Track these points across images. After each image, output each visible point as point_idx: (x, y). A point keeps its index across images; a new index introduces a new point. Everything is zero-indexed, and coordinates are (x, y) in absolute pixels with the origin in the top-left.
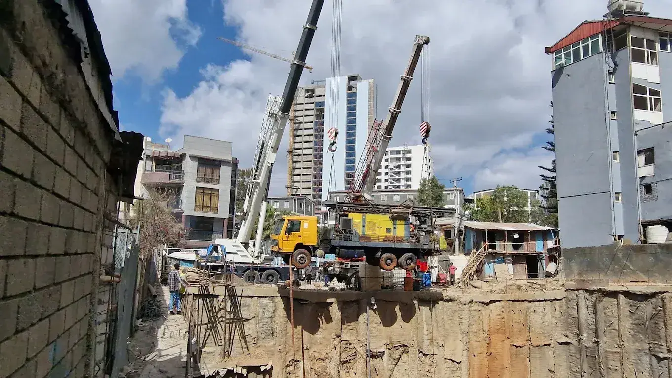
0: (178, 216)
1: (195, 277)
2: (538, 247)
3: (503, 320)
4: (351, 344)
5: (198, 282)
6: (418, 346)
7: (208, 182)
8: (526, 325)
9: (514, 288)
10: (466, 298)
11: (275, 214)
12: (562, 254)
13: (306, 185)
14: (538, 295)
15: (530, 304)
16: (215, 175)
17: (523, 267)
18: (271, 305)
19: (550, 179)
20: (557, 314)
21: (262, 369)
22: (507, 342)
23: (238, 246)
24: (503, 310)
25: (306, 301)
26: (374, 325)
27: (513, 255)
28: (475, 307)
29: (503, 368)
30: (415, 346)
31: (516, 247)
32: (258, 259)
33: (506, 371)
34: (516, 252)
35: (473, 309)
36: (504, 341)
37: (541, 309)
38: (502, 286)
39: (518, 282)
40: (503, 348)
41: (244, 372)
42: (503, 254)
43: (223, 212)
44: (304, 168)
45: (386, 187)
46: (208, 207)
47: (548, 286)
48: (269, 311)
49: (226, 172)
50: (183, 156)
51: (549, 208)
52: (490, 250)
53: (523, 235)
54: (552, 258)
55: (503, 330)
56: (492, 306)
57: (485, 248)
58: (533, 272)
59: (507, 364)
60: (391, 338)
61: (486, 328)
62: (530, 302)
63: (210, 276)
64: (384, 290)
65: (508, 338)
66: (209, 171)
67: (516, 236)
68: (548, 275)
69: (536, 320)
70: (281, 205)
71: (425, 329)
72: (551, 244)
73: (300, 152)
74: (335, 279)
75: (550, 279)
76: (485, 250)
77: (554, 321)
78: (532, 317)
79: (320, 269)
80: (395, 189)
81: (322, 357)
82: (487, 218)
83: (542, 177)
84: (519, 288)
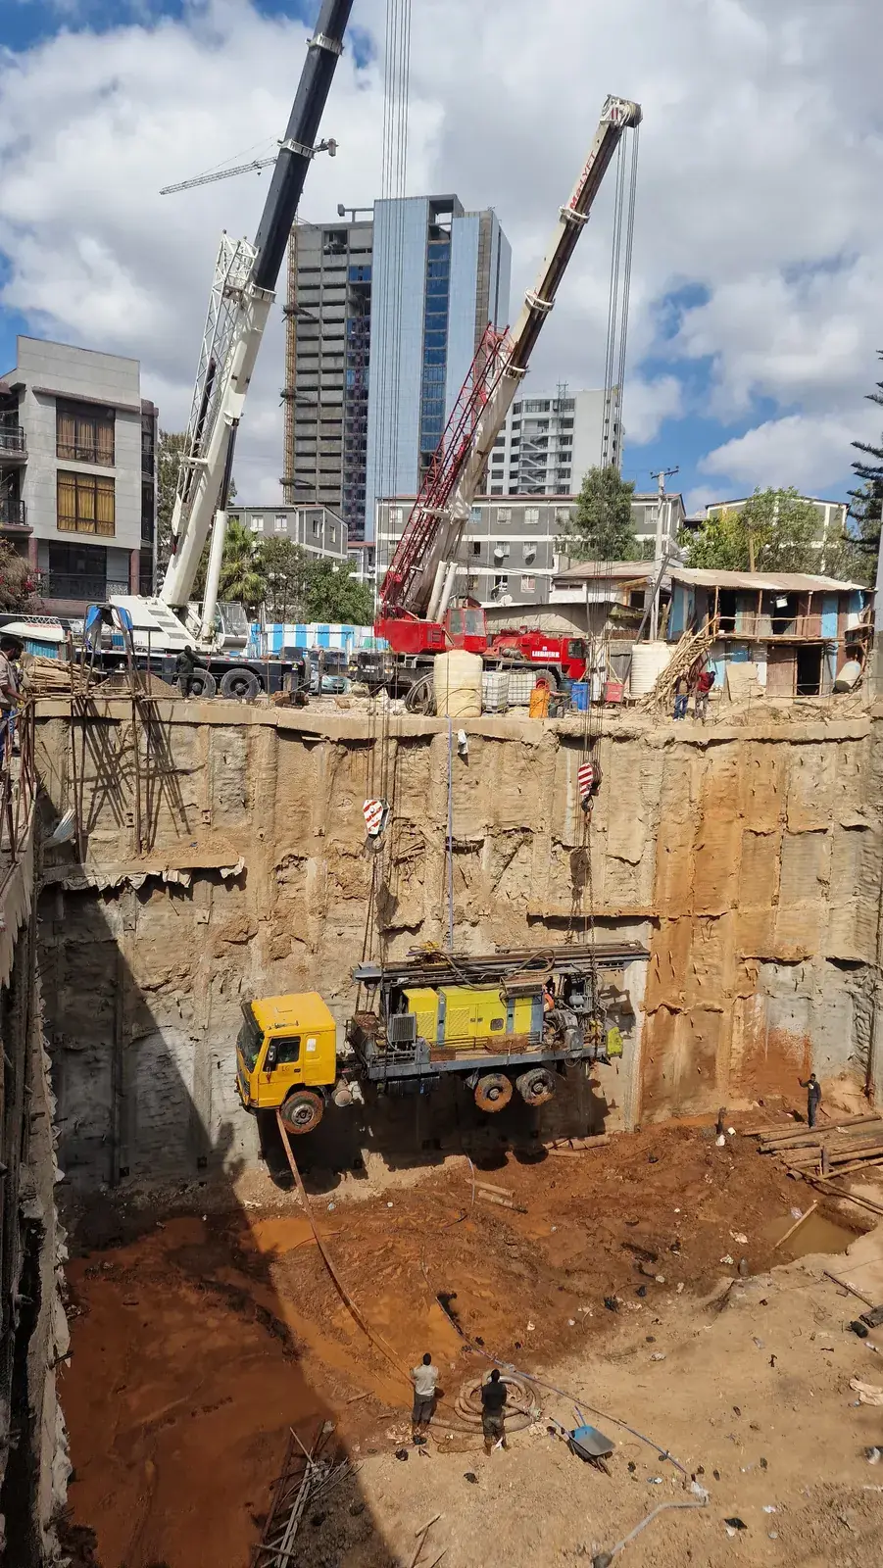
0: (19, 541)
1: (63, 678)
2: (828, 627)
3: (734, 780)
4: (413, 826)
5: (69, 691)
6: (552, 830)
7: (85, 459)
8: (781, 792)
9: (763, 713)
10: (660, 735)
11: (254, 544)
12: (876, 643)
13: (329, 480)
14: (813, 729)
15: (794, 748)
16: (102, 440)
17: (789, 671)
18: (240, 743)
19: (875, 474)
20: (849, 769)
21: (224, 873)
22: (739, 825)
23: (162, 614)
24: (735, 759)
25: (317, 735)
26: (464, 788)
27: (769, 645)
28: (679, 752)
29: (726, 875)
30: (547, 830)
31: (778, 628)
32: (210, 643)
33: (732, 881)
34: (777, 637)
35: (672, 756)
36: (731, 822)
37: (816, 759)
38: (737, 710)
39: (775, 703)
40: (727, 836)
41: (185, 880)
42: (750, 644)
43: (127, 534)
44: (323, 438)
45: (513, 491)
46: (89, 521)
47: (838, 711)
48: (235, 756)
49: (127, 436)
50: (18, 390)
51: (862, 542)
52: (722, 632)
53: (796, 599)
54: (854, 652)
55: (732, 798)
56: (712, 751)
57: (710, 627)
58: (808, 682)
59: (733, 867)
60: (496, 815)
61: (696, 796)
62: (794, 743)
63: (98, 679)
64: (486, 717)
65: (742, 816)
66: (86, 431)
67: (782, 603)
68: (840, 689)
69: (802, 780)
70: (268, 525)
71: (570, 796)
72: (854, 621)
73: (312, 396)
74: (383, 692)
75: (842, 697)
76: (711, 632)
77: (841, 782)
78: (795, 775)
79: (351, 669)
80: (529, 496)
81: (352, 851)
82: (726, 562)
83: (856, 470)
84: (775, 714)
